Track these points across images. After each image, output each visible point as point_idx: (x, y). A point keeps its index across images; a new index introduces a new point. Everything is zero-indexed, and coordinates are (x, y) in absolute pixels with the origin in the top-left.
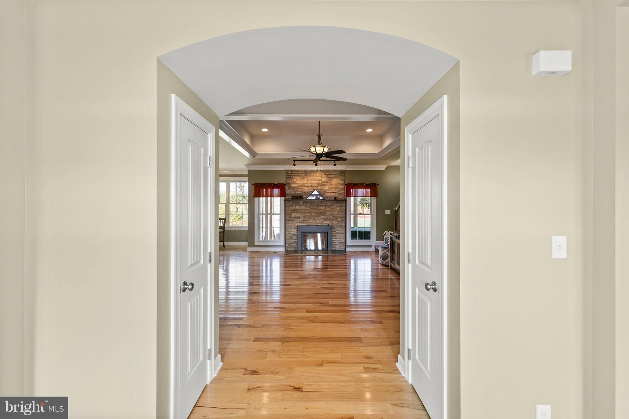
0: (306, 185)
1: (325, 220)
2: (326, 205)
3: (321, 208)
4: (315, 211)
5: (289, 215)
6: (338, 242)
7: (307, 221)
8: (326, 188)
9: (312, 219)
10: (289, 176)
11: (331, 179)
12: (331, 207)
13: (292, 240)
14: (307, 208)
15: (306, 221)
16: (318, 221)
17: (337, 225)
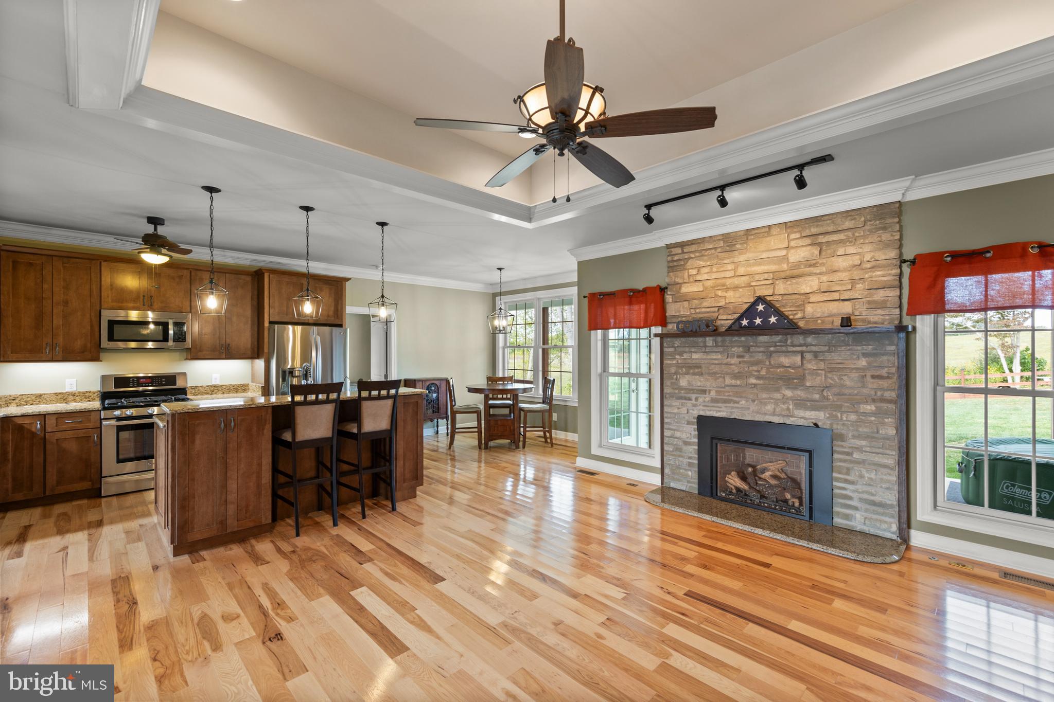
0: (728, 282)
1: (801, 404)
2: (804, 348)
3: (785, 360)
4: (758, 371)
6: (861, 500)
7: (732, 405)
8: (808, 285)
9: (747, 398)
10: (675, 264)
11: (829, 252)
12: (828, 356)
13: (681, 459)
14: (729, 360)
15: (725, 401)
16: (770, 408)
17: (857, 430)
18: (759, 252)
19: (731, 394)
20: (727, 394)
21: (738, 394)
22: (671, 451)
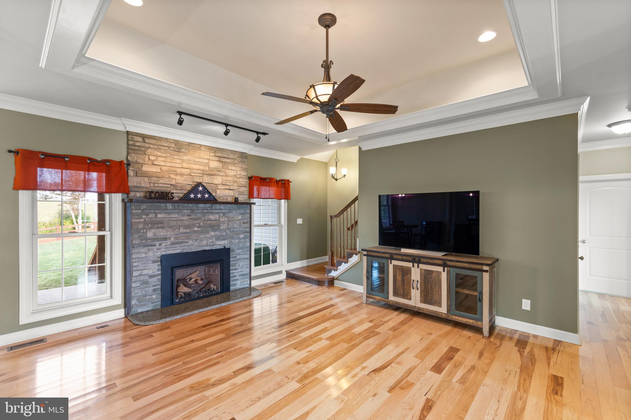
0: (178, 170)
1: (218, 238)
2: (219, 211)
3: (212, 217)
4: (199, 223)
5: (141, 234)
6: (240, 275)
7: (184, 244)
8: (217, 180)
9: (192, 239)
10: (136, 148)
11: (226, 166)
12: (229, 215)
13: (147, 289)
14: (182, 218)
15: (180, 243)
16: (204, 242)
17: (239, 246)
18: (195, 157)
19: (184, 238)
20: (181, 238)
21: (188, 238)
22: (138, 286)
